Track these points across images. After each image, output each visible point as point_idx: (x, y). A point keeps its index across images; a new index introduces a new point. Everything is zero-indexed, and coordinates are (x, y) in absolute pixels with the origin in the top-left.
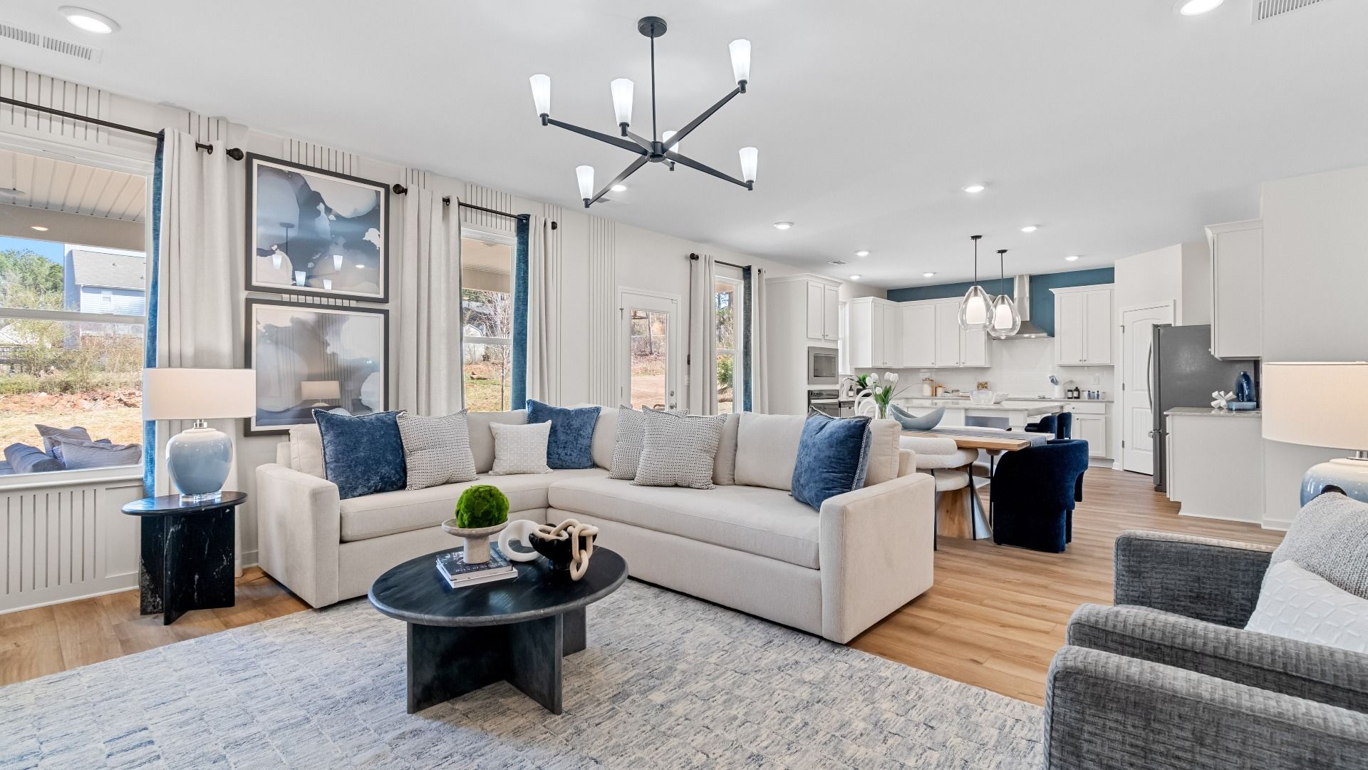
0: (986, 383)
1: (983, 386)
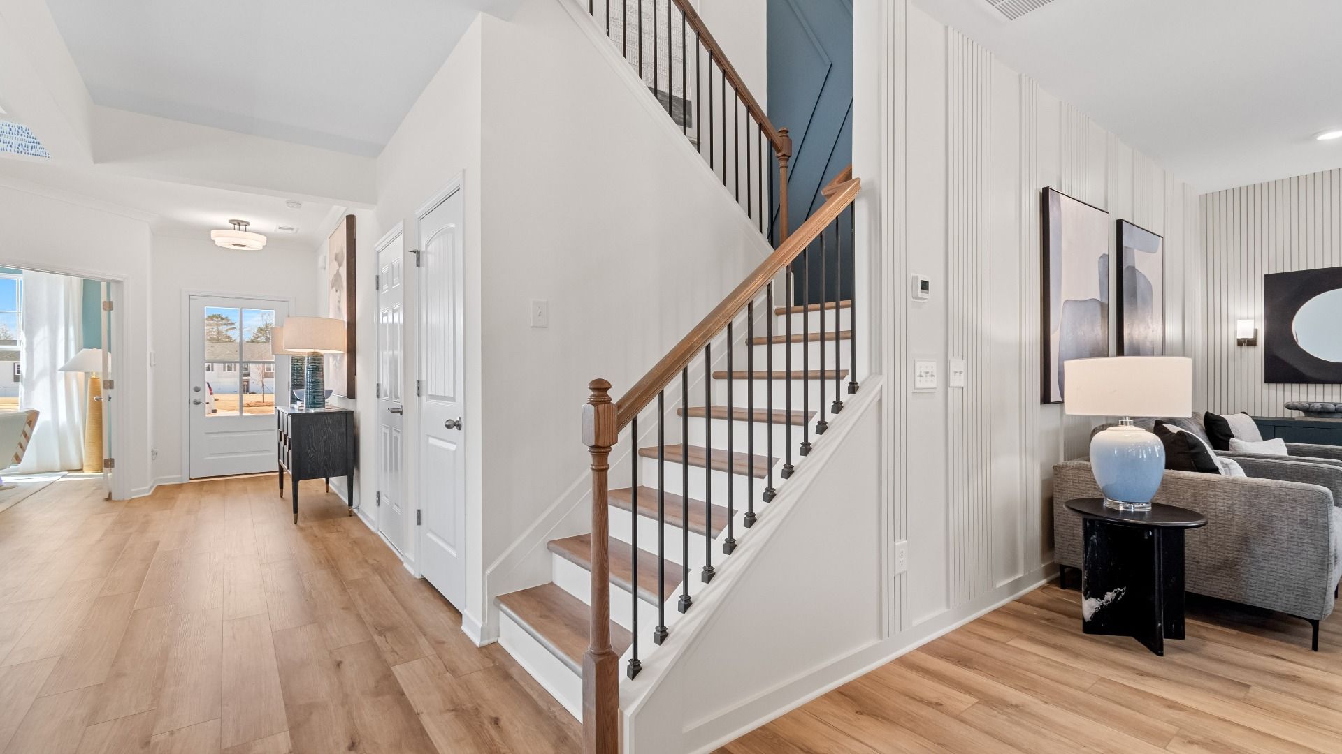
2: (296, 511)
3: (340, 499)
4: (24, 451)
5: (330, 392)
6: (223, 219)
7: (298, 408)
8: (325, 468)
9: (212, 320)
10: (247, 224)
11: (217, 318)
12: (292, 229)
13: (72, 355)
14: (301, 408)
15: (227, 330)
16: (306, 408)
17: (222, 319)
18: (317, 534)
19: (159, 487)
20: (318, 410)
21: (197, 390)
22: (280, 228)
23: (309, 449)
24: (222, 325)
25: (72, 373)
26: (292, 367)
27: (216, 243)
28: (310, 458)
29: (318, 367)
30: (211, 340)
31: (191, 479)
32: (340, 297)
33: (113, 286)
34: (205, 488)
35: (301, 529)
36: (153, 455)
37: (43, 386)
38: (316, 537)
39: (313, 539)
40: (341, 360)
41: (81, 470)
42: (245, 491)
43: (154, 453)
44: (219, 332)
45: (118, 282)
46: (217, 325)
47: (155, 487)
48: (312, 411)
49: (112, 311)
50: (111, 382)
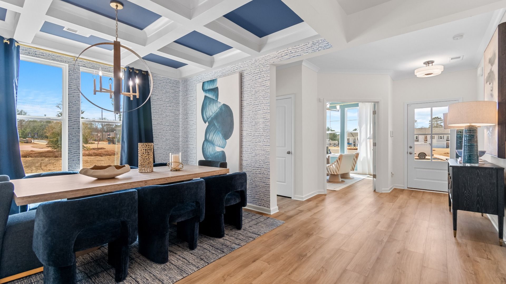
2: (455, 229)
3: (492, 225)
4: (355, 166)
5: (483, 153)
6: (420, 63)
7: (458, 163)
8: (478, 206)
9: (435, 119)
10: (432, 62)
11: (437, 118)
12: (459, 57)
14: (461, 162)
15: (440, 123)
16: (463, 162)
17: (439, 119)
18: (470, 255)
19: (395, 189)
20: (473, 165)
21: (411, 147)
22: (452, 59)
23: (465, 190)
24: (438, 121)
26: (457, 136)
27: (417, 76)
28: (466, 197)
29: (473, 135)
30: (435, 127)
31: (408, 188)
32: (492, 87)
33: (376, 104)
35: (458, 244)
38: (469, 257)
39: (466, 258)
40: (493, 130)
42: (431, 201)
43: (392, 174)
44: (437, 124)
45: (378, 102)
46: (437, 121)
47: (393, 189)
48: (468, 165)
49: (376, 115)
50: (375, 143)
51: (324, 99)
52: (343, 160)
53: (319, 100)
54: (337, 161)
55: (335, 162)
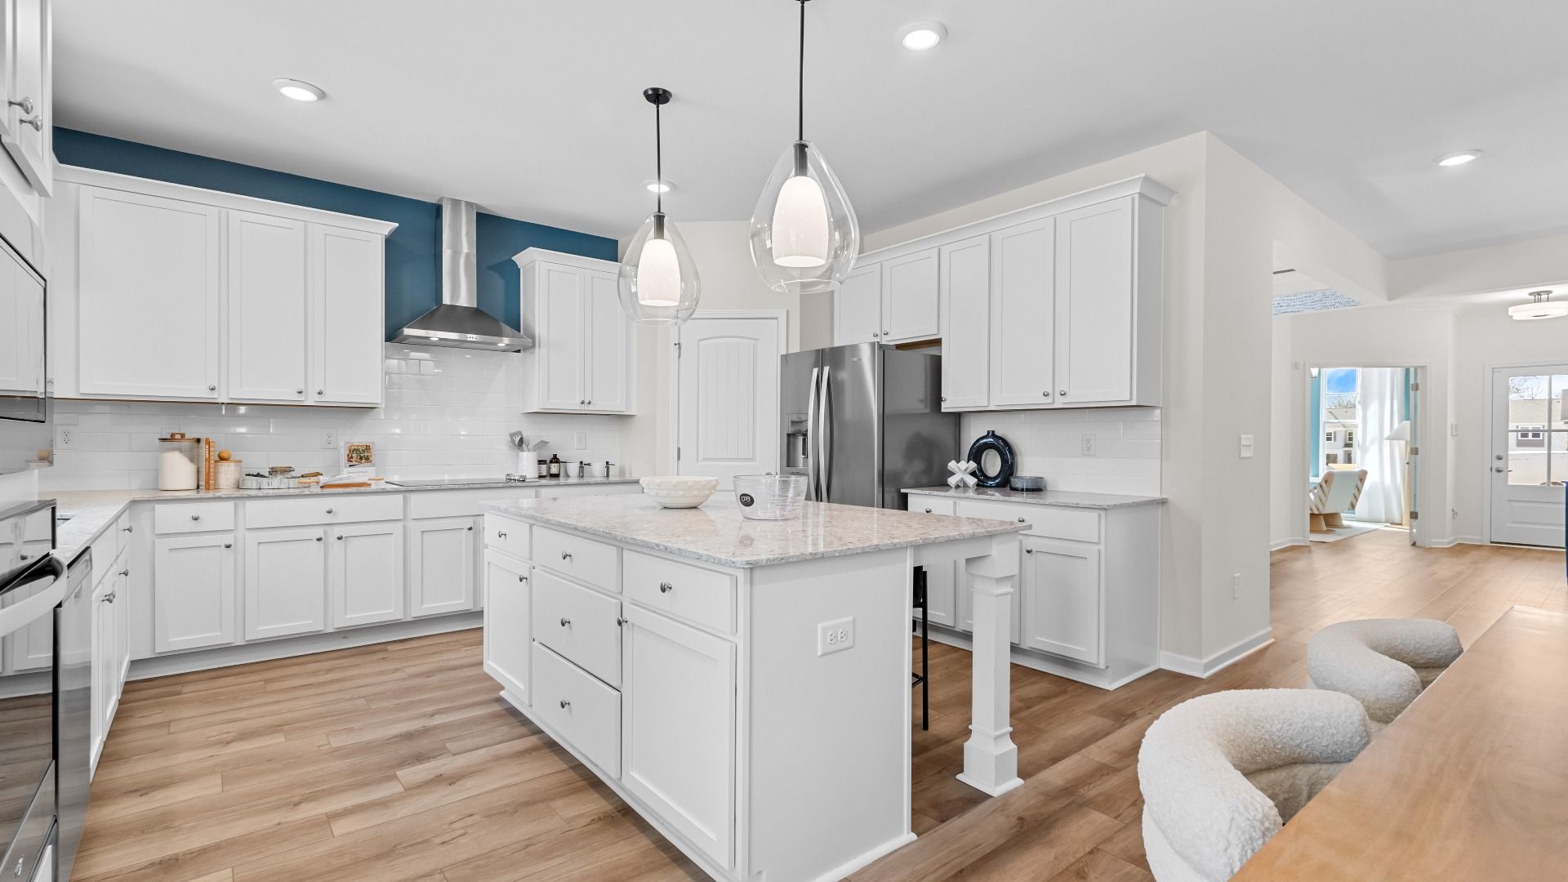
0: (368, 448)
1: (360, 455)
4: (1357, 501)
6: (1520, 294)
10: (1549, 292)
13: (1396, 425)
19: (1459, 544)
21: (1499, 458)
25: (1396, 442)
27: (1514, 318)
31: (1492, 542)
33: (1419, 371)
34: (1502, 551)
36: (1453, 515)
37: (1373, 451)
41: (1401, 524)
43: (1456, 513)
45: (1423, 368)
47: (1454, 543)
49: (1418, 392)
50: (1417, 449)
51: (1304, 364)
52: (1335, 482)
53: (1296, 366)
54: (1321, 486)
55: (1315, 488)
